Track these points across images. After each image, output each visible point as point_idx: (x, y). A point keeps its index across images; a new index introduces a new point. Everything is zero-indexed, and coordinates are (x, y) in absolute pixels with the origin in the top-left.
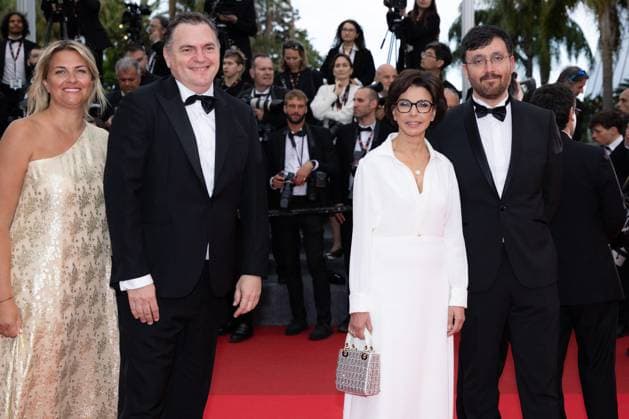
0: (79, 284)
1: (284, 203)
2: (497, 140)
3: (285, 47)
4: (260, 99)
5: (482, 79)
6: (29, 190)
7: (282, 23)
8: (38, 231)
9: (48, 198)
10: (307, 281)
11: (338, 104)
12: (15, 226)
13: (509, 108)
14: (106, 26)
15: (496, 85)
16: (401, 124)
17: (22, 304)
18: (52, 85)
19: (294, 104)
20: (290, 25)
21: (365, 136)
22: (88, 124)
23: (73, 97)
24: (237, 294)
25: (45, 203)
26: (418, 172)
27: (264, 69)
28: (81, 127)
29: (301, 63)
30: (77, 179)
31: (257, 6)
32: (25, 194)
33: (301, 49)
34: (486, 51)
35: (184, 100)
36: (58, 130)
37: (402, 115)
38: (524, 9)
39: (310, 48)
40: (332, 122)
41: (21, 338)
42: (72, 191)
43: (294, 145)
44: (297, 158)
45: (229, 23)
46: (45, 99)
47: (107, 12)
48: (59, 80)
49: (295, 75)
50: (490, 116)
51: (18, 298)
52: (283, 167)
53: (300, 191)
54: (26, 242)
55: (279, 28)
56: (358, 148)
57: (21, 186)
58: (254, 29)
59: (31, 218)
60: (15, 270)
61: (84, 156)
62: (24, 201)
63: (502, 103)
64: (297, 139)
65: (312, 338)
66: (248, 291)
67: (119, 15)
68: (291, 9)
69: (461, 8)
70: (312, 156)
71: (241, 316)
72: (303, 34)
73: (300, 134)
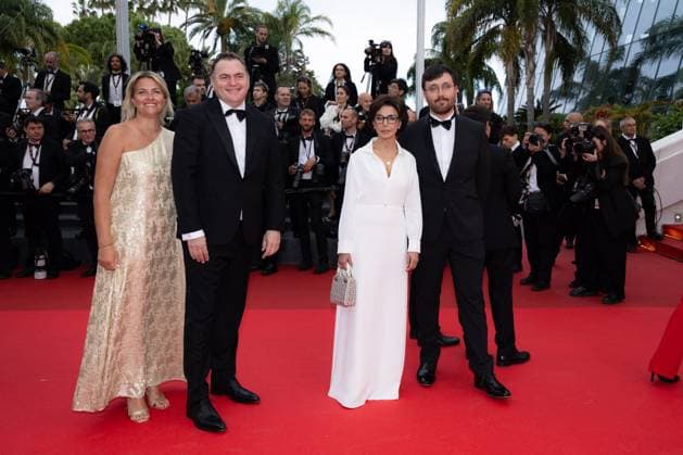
0: (158, 235)
1: (295, 184)
2: (444, 143)
3: (299, 81)
4: (281, 115)
5: (436, 101)
6: (122, 173)
7: (297, 66)
8: (130, 199)
9: (135, 177)
10: (313, 235)
11: (337, 119)
12: (113, 196)
13: (453, 121)
14: (179, 67)
15: (445, 105)
16: (378, 132)
17: (119, 248)
18: (138, 101)
19: (307, 118)
20: (303, 67)
21: (349, 141)
22: (164, 129)
23: (151, 109)
24: (264, 243)
25: (134, 181)
26: (389, 163)
27: (283, 95)
28: (158, 131)
29: (309, 92)
30: (155, 165)
31: (281, 54)
32: (120, 174)
33: (309, 82)
34: (438, 82)
35: (224, 112)
36: (143, 133)
37: (378, 125)
38: (457, 59)
39: (315, 83)
40: (332, 131)
41: (118, 271)
42: (152, 172)
43: (305, 146)
44: (307, 154)
45: (261, 64)
46: (133, 110)
47: (180, 56)
48: (141, 98)
49: (305, 99)
50: (440, 127)
51: (116, 244)
52: (297, 160)
53: (307, 176)
54: (121, 207)
55: (295, 69)
56: (344, 150)
57: (117, 170)
58: (278, 69)
59: (124, 191)
60: (114, 226)
61: (160, 150)
62: (119, 180)
63: (449, 118)
64: (307, 142)
65: (316, 273)
66: (272, 241)
67: (187, 59)
68: (303, 57)
69: (415, 57)
70: (316, 153)
71: (267, 257)
72: (311, 74)
73: (309, 139)
